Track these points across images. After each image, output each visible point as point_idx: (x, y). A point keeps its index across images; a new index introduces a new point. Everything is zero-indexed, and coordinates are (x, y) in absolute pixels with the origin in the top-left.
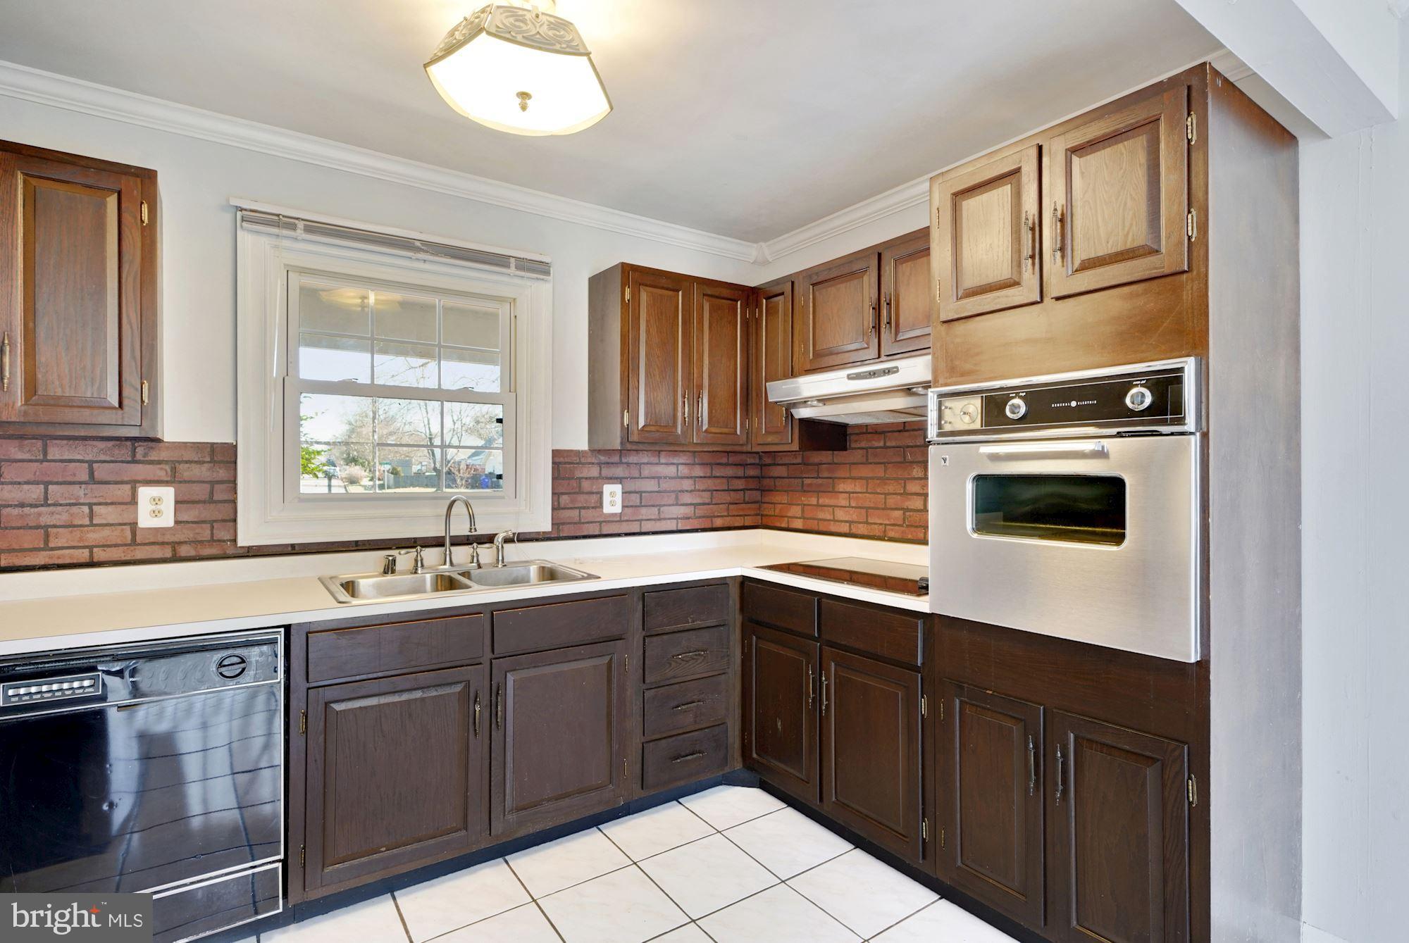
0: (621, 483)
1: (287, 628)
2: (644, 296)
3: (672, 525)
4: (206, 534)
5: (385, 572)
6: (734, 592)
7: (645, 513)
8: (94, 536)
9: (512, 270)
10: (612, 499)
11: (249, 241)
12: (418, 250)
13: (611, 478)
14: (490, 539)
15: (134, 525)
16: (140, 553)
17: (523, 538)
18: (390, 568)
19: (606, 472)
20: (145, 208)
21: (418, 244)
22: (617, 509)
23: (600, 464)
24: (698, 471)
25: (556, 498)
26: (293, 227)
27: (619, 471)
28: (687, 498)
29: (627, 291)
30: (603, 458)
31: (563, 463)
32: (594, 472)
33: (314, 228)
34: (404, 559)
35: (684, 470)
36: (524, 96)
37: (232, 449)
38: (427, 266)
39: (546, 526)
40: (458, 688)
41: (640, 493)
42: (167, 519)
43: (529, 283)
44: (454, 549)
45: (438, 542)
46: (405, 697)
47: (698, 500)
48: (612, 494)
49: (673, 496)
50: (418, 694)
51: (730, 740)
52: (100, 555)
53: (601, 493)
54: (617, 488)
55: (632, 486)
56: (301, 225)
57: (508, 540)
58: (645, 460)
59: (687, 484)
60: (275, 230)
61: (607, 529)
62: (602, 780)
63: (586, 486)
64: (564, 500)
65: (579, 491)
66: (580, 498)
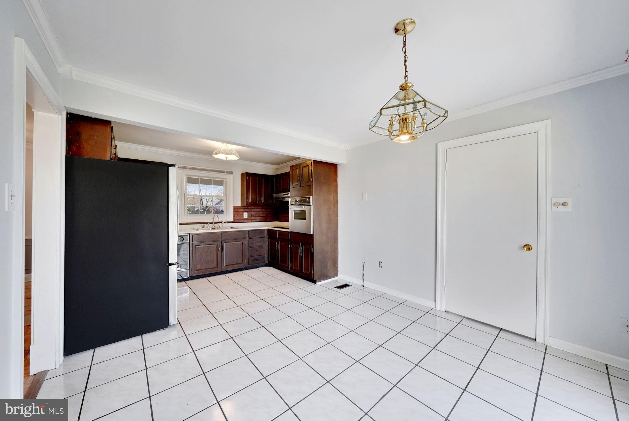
1: (190, 234)
2: (250, 178)
3: (258, 221)
5: (203, 227)
6: (266, 232)
7: (252, 218)
9: (226, 173)
10: (246, 215)
11: (179, 171)
12: (208, 171)
13: (245, 212)
14: (221, 222)
17: (228, 222)
18: (204, 227)
19: (244, 210)
22: (247, 217)
24: (263, 210)
25: (234, 215)
26: (186, 168)
27: (247, 210)
28: (261, 215)
29: (247, 177)
30: (244, 208)
31: (236, 209)
32: (242, 210)
33: (190, 168)
34: (206, 225)
35: (260, 210)
36: (226, 158)
38: (210, 173)
39: (232, 220)
40: (216, 245)
41: (251, 214)
43: (229, 175)
44: (215, 224)
45: (212, 223)
46: (208, 246)
47: (263, 216)
48: (246, 214)
49: (258, 215)
50: (210, 245)
51: (266, 258)
53: (243, 214)
54: (247, 213)
55: (249, 213)
56: (188, 168)
57: (225, 223)
58: (252, 208)
59: (261, 213)
60: (183, 169)
61: (244, 221)
62: (241, 262)
63: (240, 213)
64: (236, 215)
65: (239, 214)
66: (239, 215)
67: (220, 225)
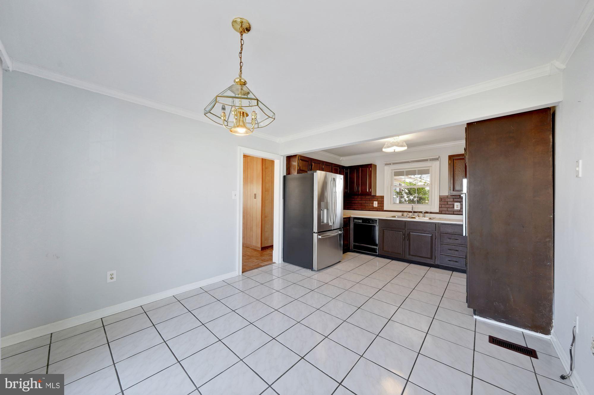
0: (460, 203)
1: (378, 219)
4: (381, 208)
8: (369, 207)
11: (386, 168)
12: (410, 162)
13: (457, 201)
14: (421, 212)
15: (373, 206)
16: (374, 210)
17: (431, 213)
18: (402, 215)
19: (455, 200)
20: (371, 169)
21: (410, 161)
22: (459, 208)
23: (453, 198)
25: (441, 205)
26: (391, 164)
27: (459, 200)
30: (454, 197)
31: (443, 199)
32: (452, 200)
34: (405, 214)
36: (394, 150)
37: (383, 196)
38: (413, 164)
39: (438, 211)
40: (401, 233)
42: (377, 206)
43: (434, 162)
46: (393, 231)
48: (457, 205)
52: (370, 209)
53: (454, 205)
56: (392, 164)
57: (425, 213)
60: (389, 165)
61: (455, 213)
62: (429, 257)
63: (449, 203)
64: (443, 206)
65: (447, 204)
66: (447, 206)
67: (421, 215)
